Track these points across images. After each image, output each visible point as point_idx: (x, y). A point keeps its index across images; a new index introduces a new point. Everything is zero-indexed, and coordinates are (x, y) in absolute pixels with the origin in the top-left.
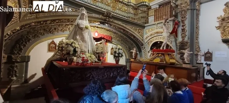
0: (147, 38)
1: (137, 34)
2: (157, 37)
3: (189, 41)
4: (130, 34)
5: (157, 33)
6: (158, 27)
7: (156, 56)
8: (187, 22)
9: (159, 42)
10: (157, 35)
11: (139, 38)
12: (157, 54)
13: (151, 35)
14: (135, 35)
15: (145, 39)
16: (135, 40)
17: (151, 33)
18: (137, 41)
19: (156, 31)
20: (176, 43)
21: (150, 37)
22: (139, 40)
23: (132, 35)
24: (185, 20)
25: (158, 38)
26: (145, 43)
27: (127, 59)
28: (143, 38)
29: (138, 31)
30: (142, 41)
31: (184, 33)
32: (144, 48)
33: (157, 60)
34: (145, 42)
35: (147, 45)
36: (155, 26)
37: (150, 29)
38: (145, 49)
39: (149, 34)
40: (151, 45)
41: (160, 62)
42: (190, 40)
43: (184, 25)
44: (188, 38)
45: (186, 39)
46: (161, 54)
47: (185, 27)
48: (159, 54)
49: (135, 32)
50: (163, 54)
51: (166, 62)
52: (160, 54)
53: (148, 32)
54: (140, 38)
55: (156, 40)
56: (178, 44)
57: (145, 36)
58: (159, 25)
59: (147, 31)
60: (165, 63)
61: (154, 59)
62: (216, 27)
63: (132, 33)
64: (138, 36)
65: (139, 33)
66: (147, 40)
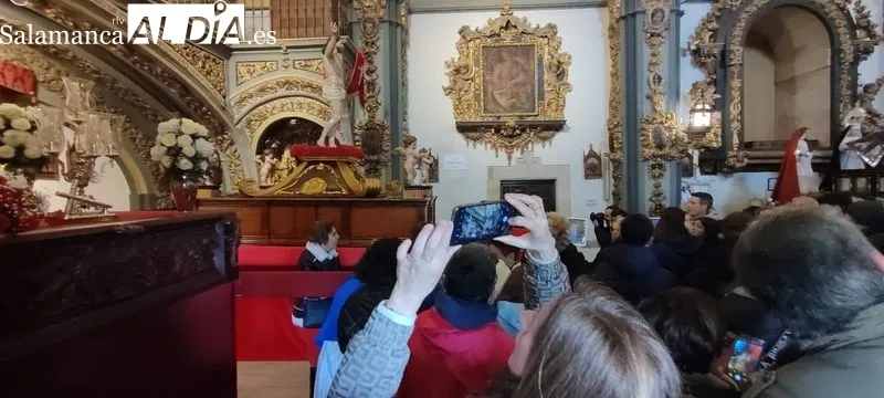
0: (243, 100)
1: (201, 77)
2: (288, 100)
3: (387, 123)
4: (163, 72)
5: (288, 84)
6: (290, 62)
7: (305, 172)
8: (380, 61)
9: (293, 122)
10: (288, 93)
11: (207, 97)
12: (310, 163)
13: (263, 90)
14: (189, 81)
15: (232, 103)
16: (189, 104)
17: (261, 81)
18: (196, 108)
19: (281, 75)
20: (353, 128)
21: (259, 100)
22: (210, 108)
23: (174, 79)
24: (375, 54)
25: (290, 105)
26: (235, 121)
27: (142, 196)
28: (224, 97)
29: (204, 67)
30: (220, 112)
31: (373, 97)
32: (232, 144)
33: (315, 187)
34: (237, 117)
35: (241, 132)
36: (279, 57)
37: (258, 67)
38: (233, 148)
39: (251, 84)
40: (260, 132)
41: (327, 190)
42: (389, 118)
43: (372, 68)
44: (386, 115)
45: (380, 116)
46: (323, 162)
47: (374, 76)
48: (317, 163)
49: (190, 68)
50: (334, 164)
51: (349, 190)
52: (321, 165)
53: (248, 77)
54: (213, 97)
55: (283, 111)
56: (356, 131)
57: (234, 94)
58: (293, 55)
59: (243, 70)
60: (345, 192)
61: (301, 182)
62: (445, 90)
63: (176, 70)
64: (203, 87)
65: (208, 73)
66: (244, 110)
